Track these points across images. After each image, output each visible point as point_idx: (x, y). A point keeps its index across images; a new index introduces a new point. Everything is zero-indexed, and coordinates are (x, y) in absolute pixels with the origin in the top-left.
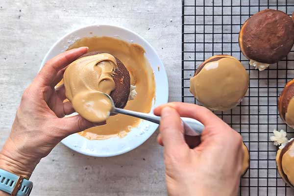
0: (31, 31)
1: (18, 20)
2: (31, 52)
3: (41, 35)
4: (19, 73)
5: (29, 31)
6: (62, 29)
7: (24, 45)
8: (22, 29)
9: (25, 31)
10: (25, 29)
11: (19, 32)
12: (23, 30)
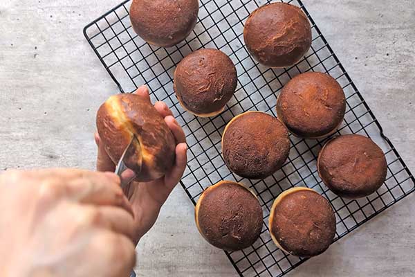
0: (50, 72)
1: (34, 60)
2: (52, 99)
3: (63, 77)
4: (39, 126)
5: (47, 73)
6: (89, 69)
7: (43, 90)
8: (39, 70)
9: (43, 73)
10: (43, 70)
11: (36, 74)
12: (41, 71)
